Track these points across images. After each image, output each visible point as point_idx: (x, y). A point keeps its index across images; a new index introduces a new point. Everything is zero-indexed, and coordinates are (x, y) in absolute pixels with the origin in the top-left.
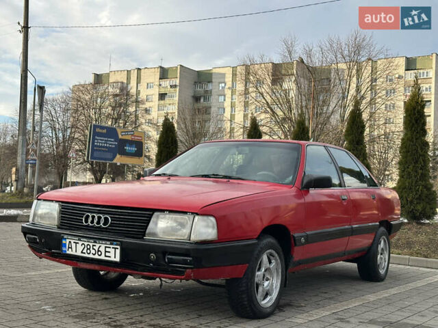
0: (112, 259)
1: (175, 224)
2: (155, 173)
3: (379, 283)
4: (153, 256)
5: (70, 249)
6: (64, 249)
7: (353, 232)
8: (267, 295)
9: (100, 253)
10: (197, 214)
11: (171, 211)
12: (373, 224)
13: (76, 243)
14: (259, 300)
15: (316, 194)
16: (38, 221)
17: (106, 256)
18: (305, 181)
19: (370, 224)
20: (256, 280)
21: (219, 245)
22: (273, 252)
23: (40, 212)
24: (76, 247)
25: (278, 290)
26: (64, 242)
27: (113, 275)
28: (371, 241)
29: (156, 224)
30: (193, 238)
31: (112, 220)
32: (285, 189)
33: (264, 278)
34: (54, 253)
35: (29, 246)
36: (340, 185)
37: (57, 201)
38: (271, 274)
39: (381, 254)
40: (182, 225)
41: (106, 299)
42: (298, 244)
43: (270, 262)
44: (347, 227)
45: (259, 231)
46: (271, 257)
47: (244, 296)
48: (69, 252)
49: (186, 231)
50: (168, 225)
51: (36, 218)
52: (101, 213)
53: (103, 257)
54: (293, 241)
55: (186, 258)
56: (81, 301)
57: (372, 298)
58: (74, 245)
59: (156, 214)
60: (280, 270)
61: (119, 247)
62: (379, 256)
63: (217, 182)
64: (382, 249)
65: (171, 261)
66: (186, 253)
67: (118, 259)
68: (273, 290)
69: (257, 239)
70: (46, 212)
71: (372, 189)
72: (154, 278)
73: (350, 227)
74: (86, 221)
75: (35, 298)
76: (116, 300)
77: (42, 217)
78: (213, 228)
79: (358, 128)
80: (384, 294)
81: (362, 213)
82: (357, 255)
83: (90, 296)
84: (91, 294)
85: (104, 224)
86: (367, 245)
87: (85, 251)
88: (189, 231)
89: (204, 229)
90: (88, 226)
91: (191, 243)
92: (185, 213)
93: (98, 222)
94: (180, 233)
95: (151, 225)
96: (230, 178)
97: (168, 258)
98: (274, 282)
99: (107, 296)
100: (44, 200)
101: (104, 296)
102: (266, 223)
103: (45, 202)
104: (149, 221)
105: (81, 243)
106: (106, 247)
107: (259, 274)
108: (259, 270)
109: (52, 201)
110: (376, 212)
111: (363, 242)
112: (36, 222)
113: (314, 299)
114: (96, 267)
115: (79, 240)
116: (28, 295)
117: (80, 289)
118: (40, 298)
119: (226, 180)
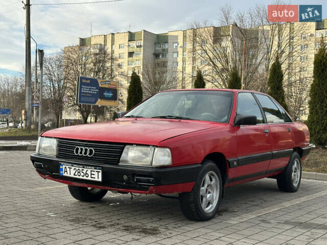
0: (96, 179)
1: (141, 154)
2: (126, 115)
3: (293, 194)
4: (125, 177)
5: (66, 173)
6: (61, 172)
7: (273, 157)
8: (209, 203)
9: (87, 175)
10: (157, 147)
11: (137, 145)
12: (289, 150)
13: (70, 168)
14: (203, 208)
15: (245, 129)
16: (42, 152)
17: (91, 177)
18: (237, 120)
19: (286, 150)
20: (201, 193)
21: (173, 169)
22: (214, 173)
23: (43, 145)
24: (70, 171)
25: (217, 200)
26: (61, 167)
27: (97, 190)
28: (287, 162)
29: (127, 154)
30: (154, 164)
31: (95, 151)
32: (221, 126)
33: (206, 191)
34: (54, 175)
35: (36, 170)
36: (263, 122)
37: (55, 138)
38: (212, 189)
39: (295, 172)
40: (146, 154)
41: (93, 207)
42: (231, 166)
43: (211, 180)
44: (268, 153)
45: (203, 158)
46: (212, 176)
47: (192, 205)
48: (65, 174)
49: (149, 159)
50: (136, 154)
51: (41, 150)
52: (87, 147)
53: (89, 178)
54: (228, 164)
55: (149, 178)
56: (75, 209)
57: (287, 204)
58: (68, 170)
59: (127, 146)
60: (219, 186)
61: (101, 171)
62: (293, 174)
63: (172, 121)
64: (296, 168)
65: (138, 181)
66: (149, 175)
67: (100, 179)
68: (213, 200)
69: (201, 163)
70: (47, 145)
71: (287, 124)
72: (126, 193)
73: (271, 153)
74: (77, 152)
75: (42, 207)
76: (100, 208)
77: (45, 149)
78: (169, 156)
79: (278, 77)
80: (297, 201)
81: (280, 142)
82: (276, 173)
83: (81, 205)
84: (82, 203)
85: (90, 154)
86: (284, 165)
87: (76, 174)
88: (151, 159)
89: (162, 157)
90: (78, 156)
91: (153, 168)
92: (148, 146)
93: (86, 153)
94: (145, 160)
95: (124, 155)
96: (181, 118)
97: (136, 179)
98: (215, 194)
99: (94, 206)
100: (46, 137)
101: (91, 205)
102: (208, 152)
103: (46, 139)
104: (122, 151)
105: (73, 168)
106: (91, 171)
107: (203, 189)
108: (203, 186)
109: (52, 137)
110: (290, 141)
111: (281, 163)
112: (40, 153)
113: (244, 206)
114: (85, 185)
115: (72, 166)
116: (38, 205)
117: (74, 200)
118: (45, 207)
119: (178, 120)
